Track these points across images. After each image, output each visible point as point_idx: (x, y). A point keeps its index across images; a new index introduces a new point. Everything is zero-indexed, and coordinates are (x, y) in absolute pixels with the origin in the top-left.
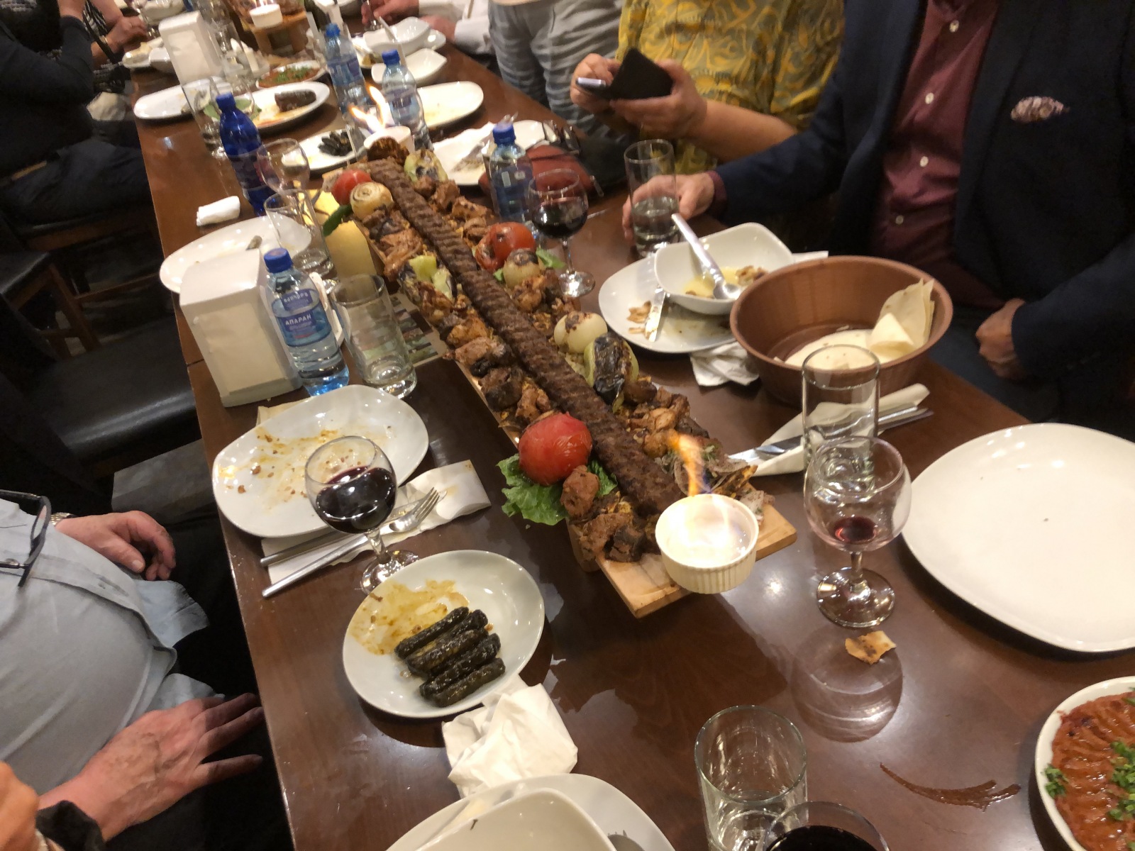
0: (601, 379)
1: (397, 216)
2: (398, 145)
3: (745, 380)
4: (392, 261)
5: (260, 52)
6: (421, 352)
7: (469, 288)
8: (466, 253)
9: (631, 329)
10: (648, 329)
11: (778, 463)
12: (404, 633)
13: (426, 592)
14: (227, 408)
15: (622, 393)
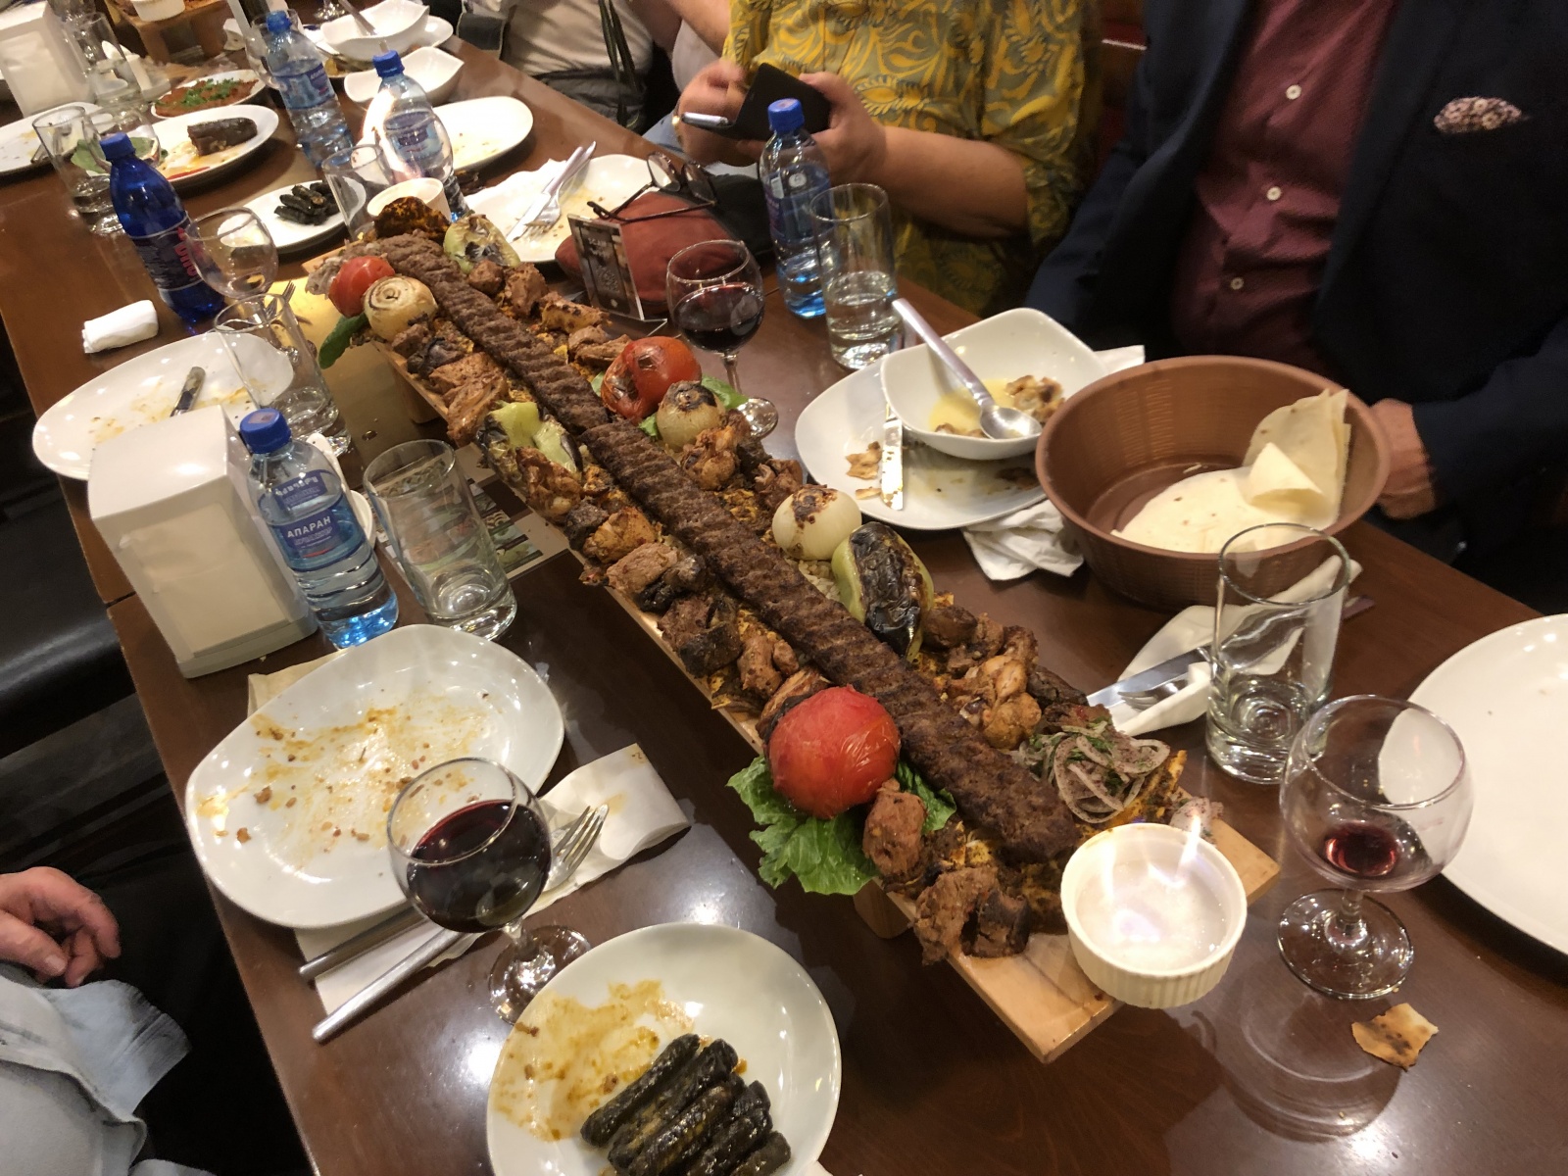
0: (878, 609)
1: (447, 330)
2: (428, 209)
3: (1066, 568)
4: (460, 414)
5: (149, 59)
6: (511, 552)
7: (606, 455)
8: (583, 390)
9: (859, 491)
10: (886, 490)
11: (1163, 714)
12: (589, 1092)
13: (613, 1007)
14: (191, 680)
15: (919, 632)
